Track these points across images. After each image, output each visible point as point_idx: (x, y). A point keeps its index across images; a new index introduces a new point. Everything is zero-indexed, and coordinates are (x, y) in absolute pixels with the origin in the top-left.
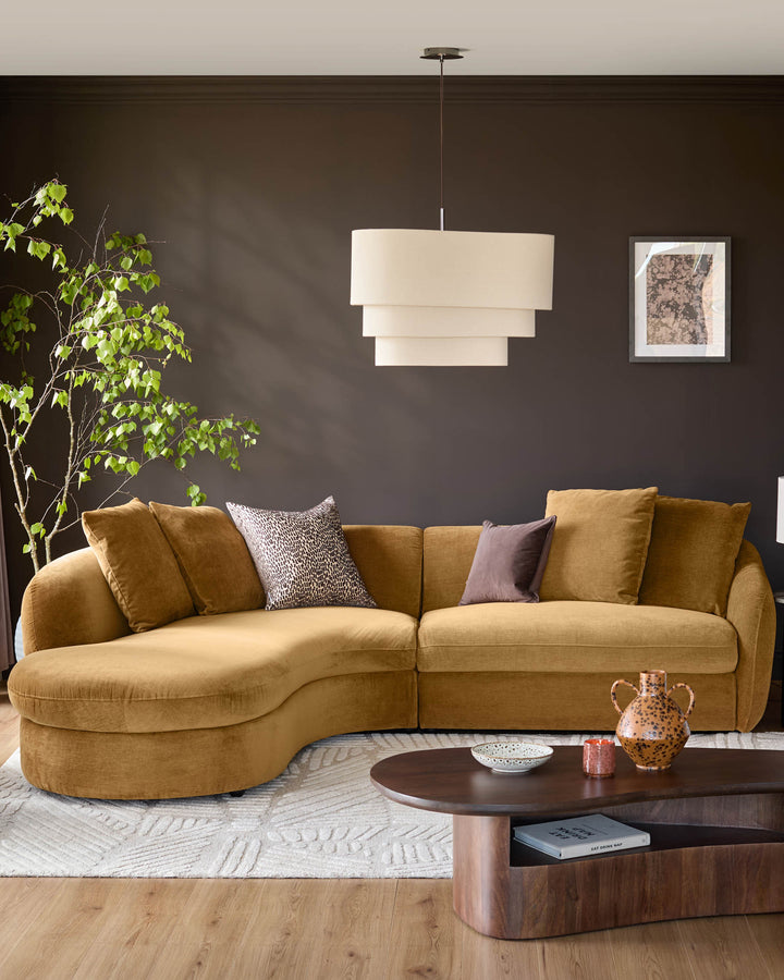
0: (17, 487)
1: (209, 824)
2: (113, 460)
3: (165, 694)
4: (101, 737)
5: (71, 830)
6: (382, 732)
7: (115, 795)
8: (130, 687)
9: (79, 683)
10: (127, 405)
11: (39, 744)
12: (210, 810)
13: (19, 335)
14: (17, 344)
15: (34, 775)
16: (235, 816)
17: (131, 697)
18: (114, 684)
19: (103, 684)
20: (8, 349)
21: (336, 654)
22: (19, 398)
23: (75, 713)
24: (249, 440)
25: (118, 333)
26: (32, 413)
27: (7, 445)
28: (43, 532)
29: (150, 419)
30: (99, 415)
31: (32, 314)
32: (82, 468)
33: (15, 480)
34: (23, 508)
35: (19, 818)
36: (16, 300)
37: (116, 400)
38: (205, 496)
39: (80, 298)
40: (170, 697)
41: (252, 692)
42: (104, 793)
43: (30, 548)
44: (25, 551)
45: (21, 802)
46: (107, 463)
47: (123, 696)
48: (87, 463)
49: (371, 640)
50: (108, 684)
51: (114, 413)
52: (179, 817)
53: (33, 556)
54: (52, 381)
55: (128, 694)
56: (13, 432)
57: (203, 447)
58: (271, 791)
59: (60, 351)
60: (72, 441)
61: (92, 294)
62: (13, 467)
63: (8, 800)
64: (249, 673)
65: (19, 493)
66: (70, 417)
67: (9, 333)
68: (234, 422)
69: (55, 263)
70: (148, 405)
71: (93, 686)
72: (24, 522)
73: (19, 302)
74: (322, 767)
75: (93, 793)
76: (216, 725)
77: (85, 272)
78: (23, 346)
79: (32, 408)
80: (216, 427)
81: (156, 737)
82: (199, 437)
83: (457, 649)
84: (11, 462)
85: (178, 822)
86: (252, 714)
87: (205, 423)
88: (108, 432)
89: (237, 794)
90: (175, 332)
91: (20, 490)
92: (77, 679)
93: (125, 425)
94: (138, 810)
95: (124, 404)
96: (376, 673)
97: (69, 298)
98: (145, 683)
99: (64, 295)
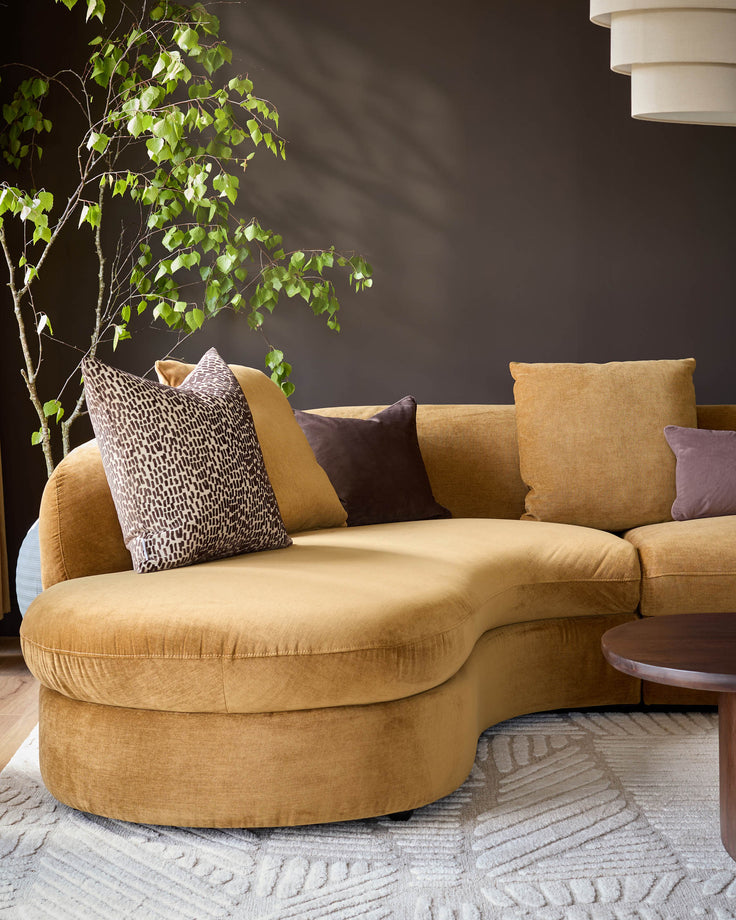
0: (24, 346)
1: (374, 874)
2: (165, 308)
3: (292, 646)
4: (182, 721)
5: (137, 885)
6: (585, 711)
7: (204, 820)
8: (232, 635)
9: (144, 629)
10: (184, 229)
11: (72, 733)
12: (363, 845)
13: (26, 137)
14: (25, 149)
15: (65, 785)
16: (411, 857)
17: (234, 653)
18: (206, 630)
19: (186, 630)
20: (10, 160)
21: (523, 587)
22: (34, 208)
23: (139, 680)
24: (361, 281)
25: (177, 118)
26: (52, 232)
27: (11, 284)
28: (60, 412)
29: (217, 251)
30: (138, 253)
31: (46, 106)
32: (119, 321)
33: (22, 336)
34: (31, 378)
35: (43, 861)
36: (24, 87)
37: (167, 225)
38: (290, 366)
39: (118, 81)
40: (300, 652)
41: (430, 644)
42: (187, 818)
43: (40, 437)
44: (35, 442)
45: (43, 831)
46: (157, 312)
47: (221, 651)
48: (126, 313)
49: (571, 566)
50: (194, 629)
51: (166, 241)
52: (317, 859)
53: (46, 449)
54: (79, 191)
55: (229, 647)
56: (22, 262)
57: (292, 292)
58: (454, 809)
59: (93, 141)
60: (102, 286)
61: (134, 75)
62: (19, 317)
63: (20, 828)
64: (422, 613)
65: (26, 354)
66: (99, 252)
67: (14, 136)
68: (336, 258)
69: (89, 12)
70: (215, 229)
71: (170, 634)
72: (33, 397)
73: (29, 90)
74: (517, 768)
75: (166, 817)
76: (374, 701)
77: (126, 42)
78: (33, 151)
79: (52, 224)
80: (315, 263)
81: (276, 719)
82: (286, 277)
83: (704, 580)
84: (17, 309)
85: (317, 868)
86: (429, 679)
87: (298, 256)
88: (157, 269)
89: (402, 817)
90: (266, 113)
91: (29, 349)
92: (141, 621)
93: (184, 255)
94: (244, 846)
95: (180, 228)
96: (578, 618)
97: (103, 76)
98: (256, 629)
99: (96, 73)
